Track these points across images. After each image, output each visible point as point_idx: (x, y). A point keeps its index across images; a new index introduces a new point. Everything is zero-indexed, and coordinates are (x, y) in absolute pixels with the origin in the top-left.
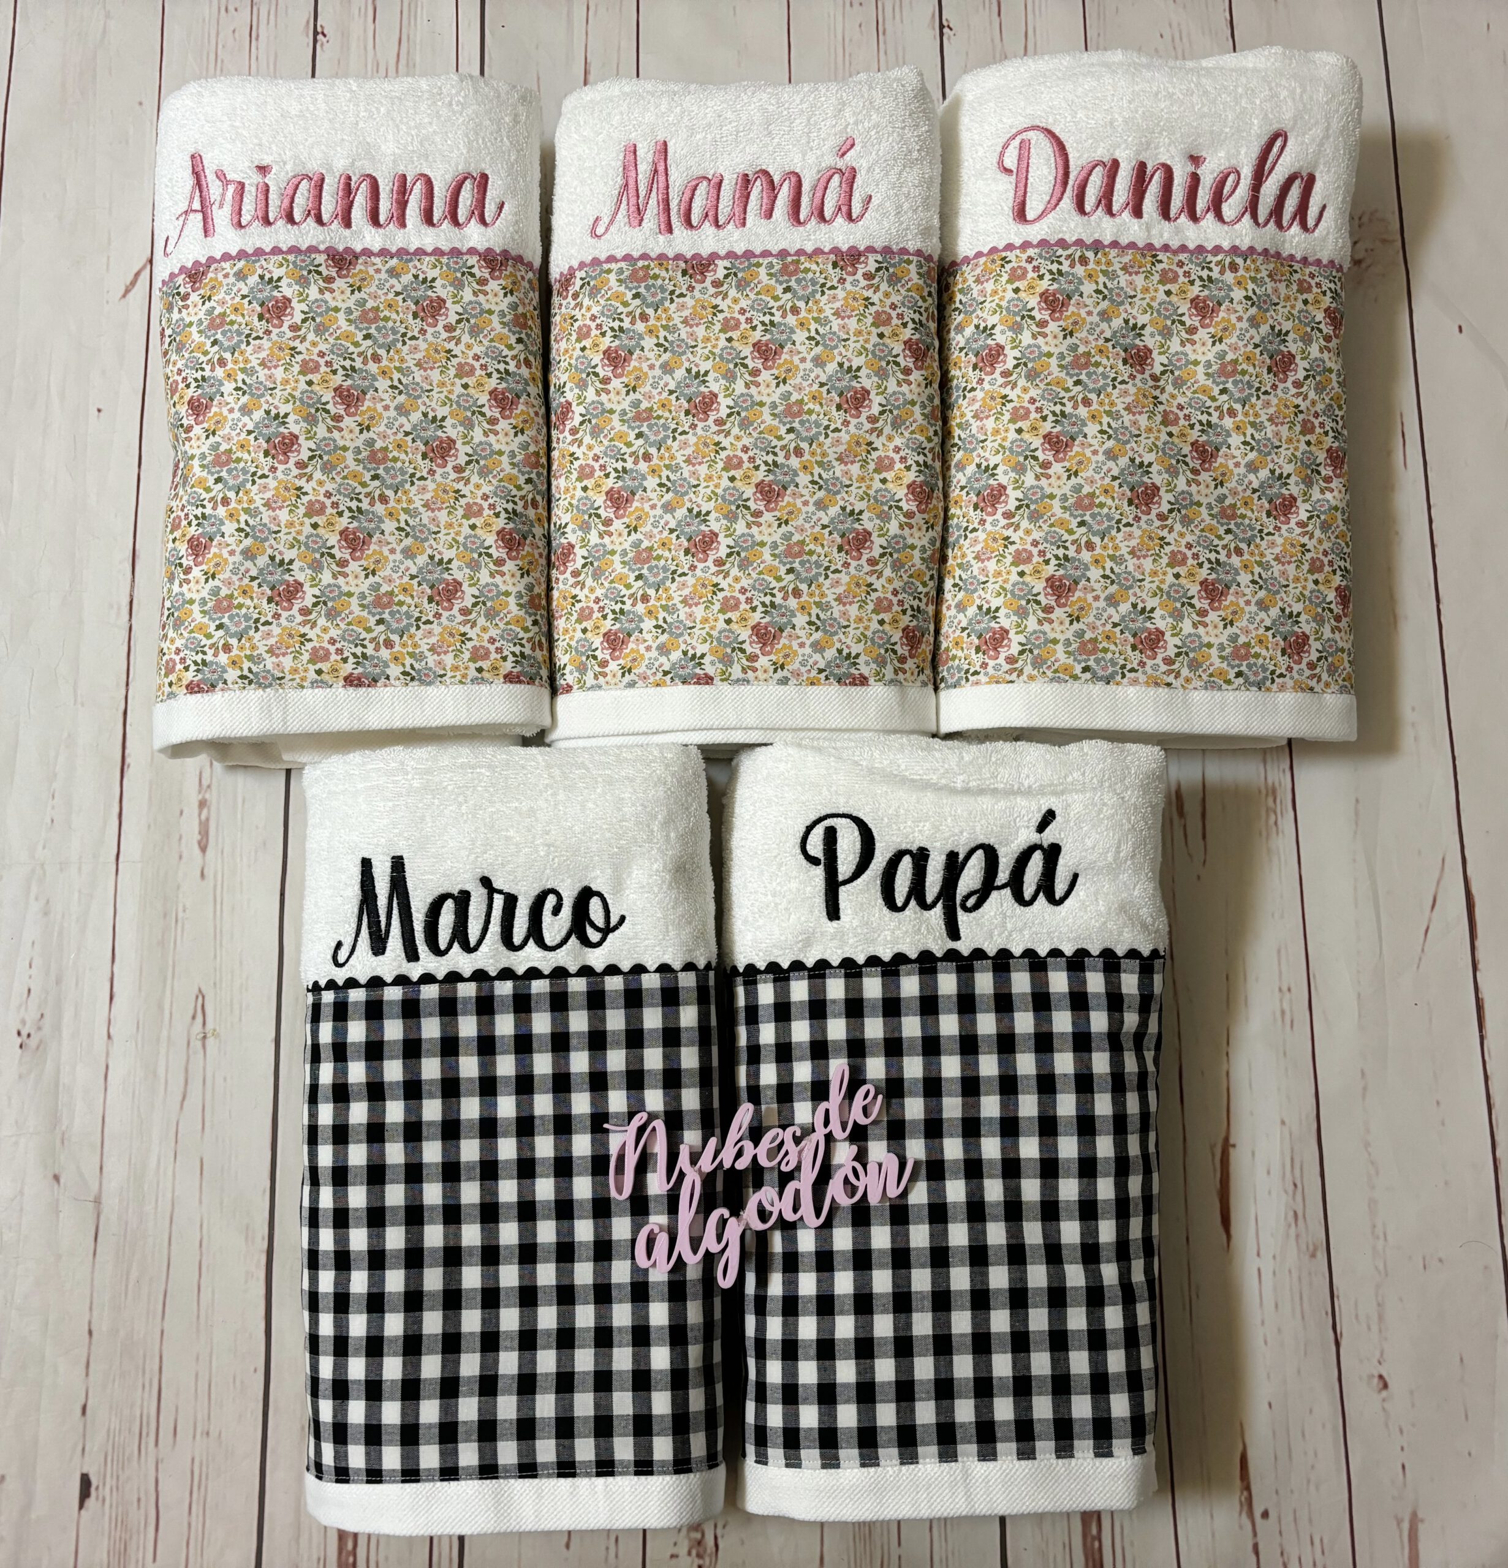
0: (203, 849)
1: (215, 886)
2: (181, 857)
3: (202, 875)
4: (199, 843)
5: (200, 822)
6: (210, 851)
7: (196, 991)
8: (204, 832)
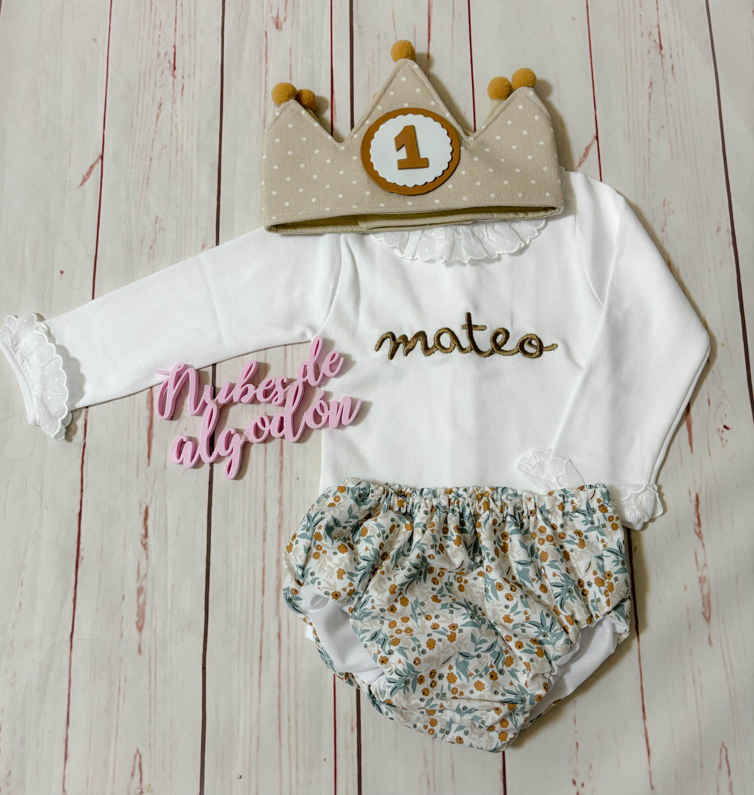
0: (140, 628)
1: (150, 660)
2: (122, 636)
3: (140, 650)
4: (137, 623)
5: (139, 606)
6: (145, 630)
7: (134, 752)
8: (141, 615)
